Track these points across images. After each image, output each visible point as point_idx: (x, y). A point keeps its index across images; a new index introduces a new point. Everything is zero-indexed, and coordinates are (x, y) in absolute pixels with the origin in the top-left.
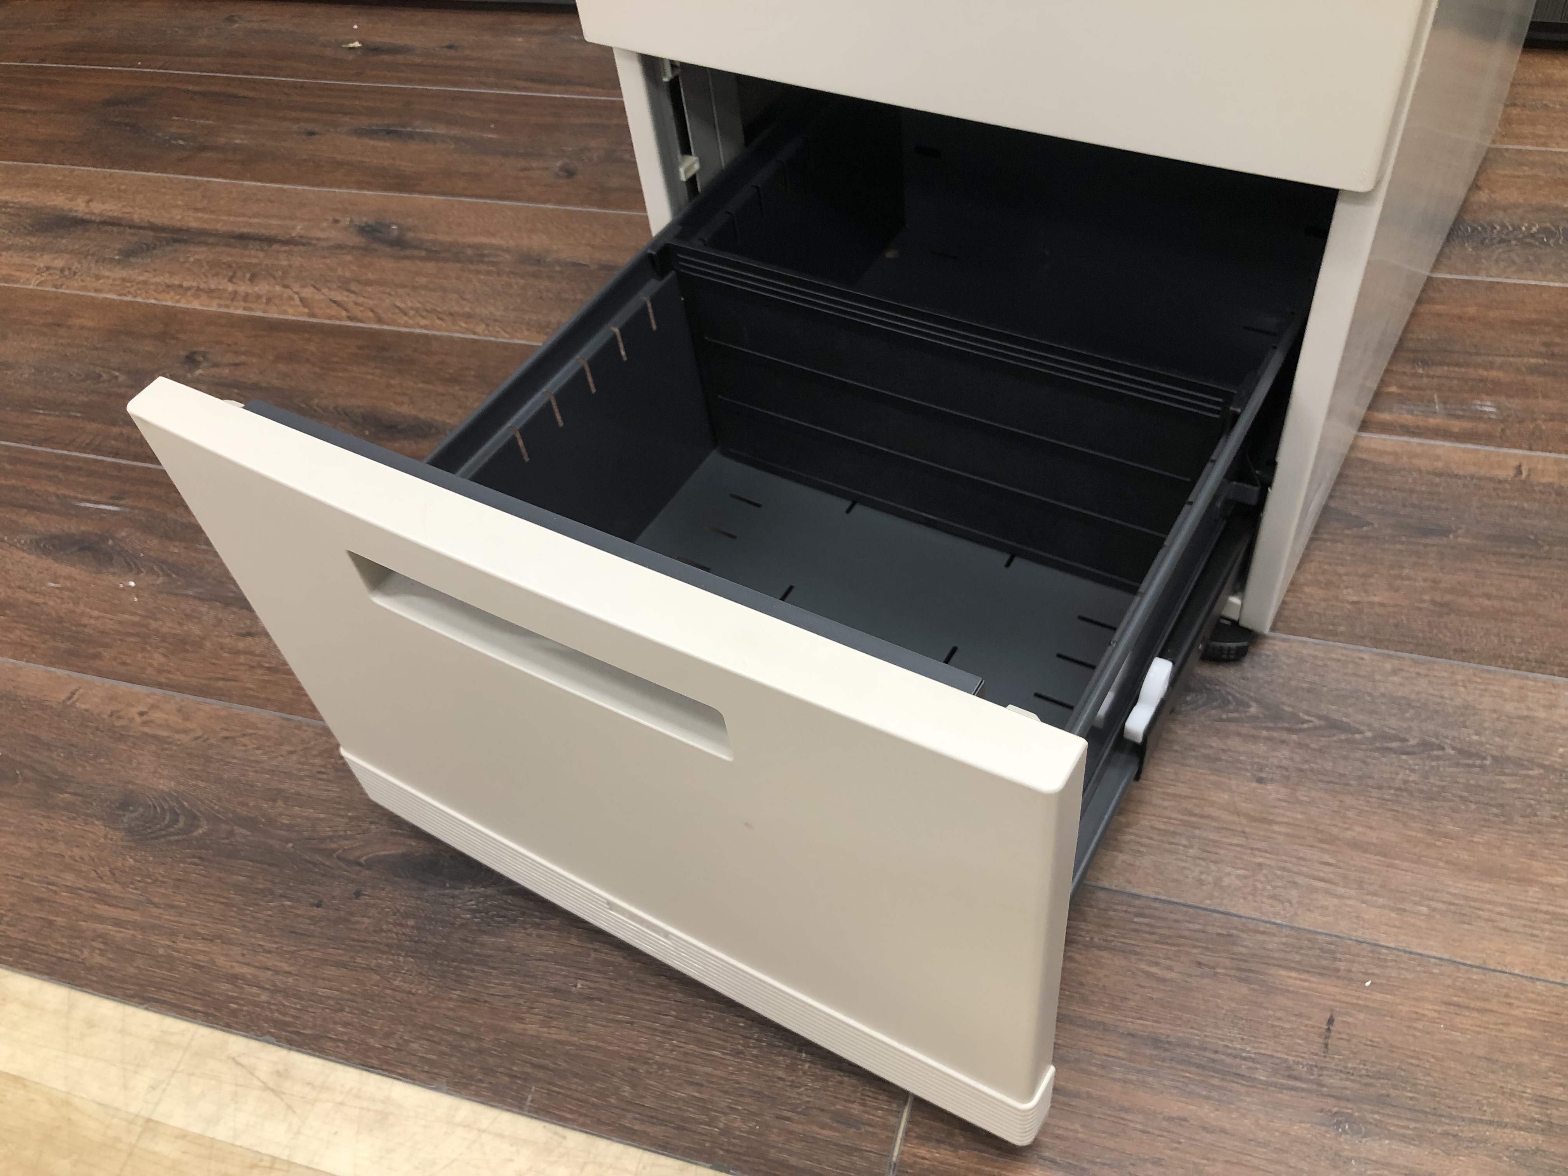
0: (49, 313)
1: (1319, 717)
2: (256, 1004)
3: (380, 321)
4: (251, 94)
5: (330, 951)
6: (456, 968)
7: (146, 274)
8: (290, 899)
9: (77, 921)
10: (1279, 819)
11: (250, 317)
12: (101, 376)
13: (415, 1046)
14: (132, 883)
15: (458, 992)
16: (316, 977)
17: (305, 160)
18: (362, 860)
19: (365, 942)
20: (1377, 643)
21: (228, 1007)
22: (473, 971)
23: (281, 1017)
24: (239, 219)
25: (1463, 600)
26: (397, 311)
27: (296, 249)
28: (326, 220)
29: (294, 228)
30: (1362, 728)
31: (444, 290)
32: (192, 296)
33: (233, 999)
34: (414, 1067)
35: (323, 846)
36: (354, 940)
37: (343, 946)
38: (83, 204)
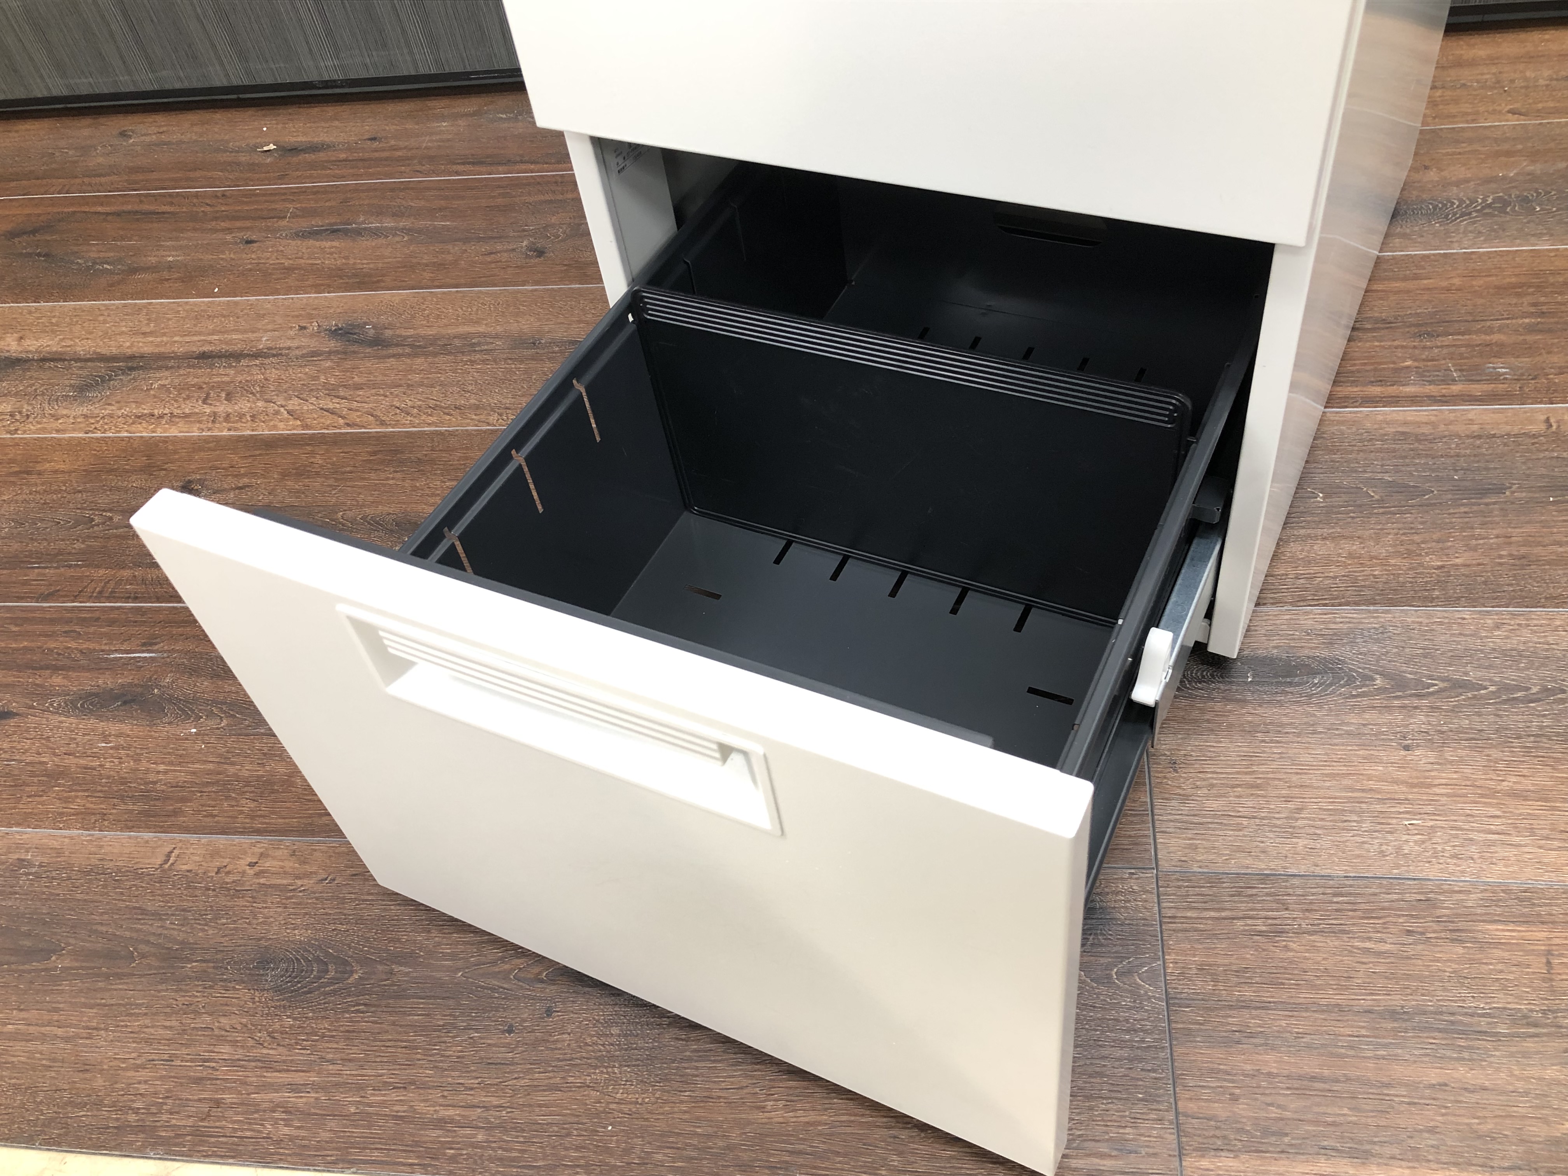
0: (12, 461)
1: (1443, 680)
3: (383, 423)
4: (167, 208)
5: (535, 1076)
6: (677, 1068)
7: (111, 408)
8: (477, 1030)
9: (249, 1094)
10: (1437, 782)
11: (240, 436)
12: (93, 520)
14: (297, 1044)
17: (250, 270)
19: (571, 1059)
20: (1473, 602)
21: (445, 1154)
22: (697, 1068)
24: (196, 338)
25: (1538, 550)
26: (398, 411)
27: (267, 361)
28: (291, 328)
29: (259, 340)
30: (1485, 683)
31: (442, 385)
32: (167, 423)
33: (450, 1145)
35: (496, 969)
36: (559, 1060)
37: (550, 1069)
38: (14, 343)
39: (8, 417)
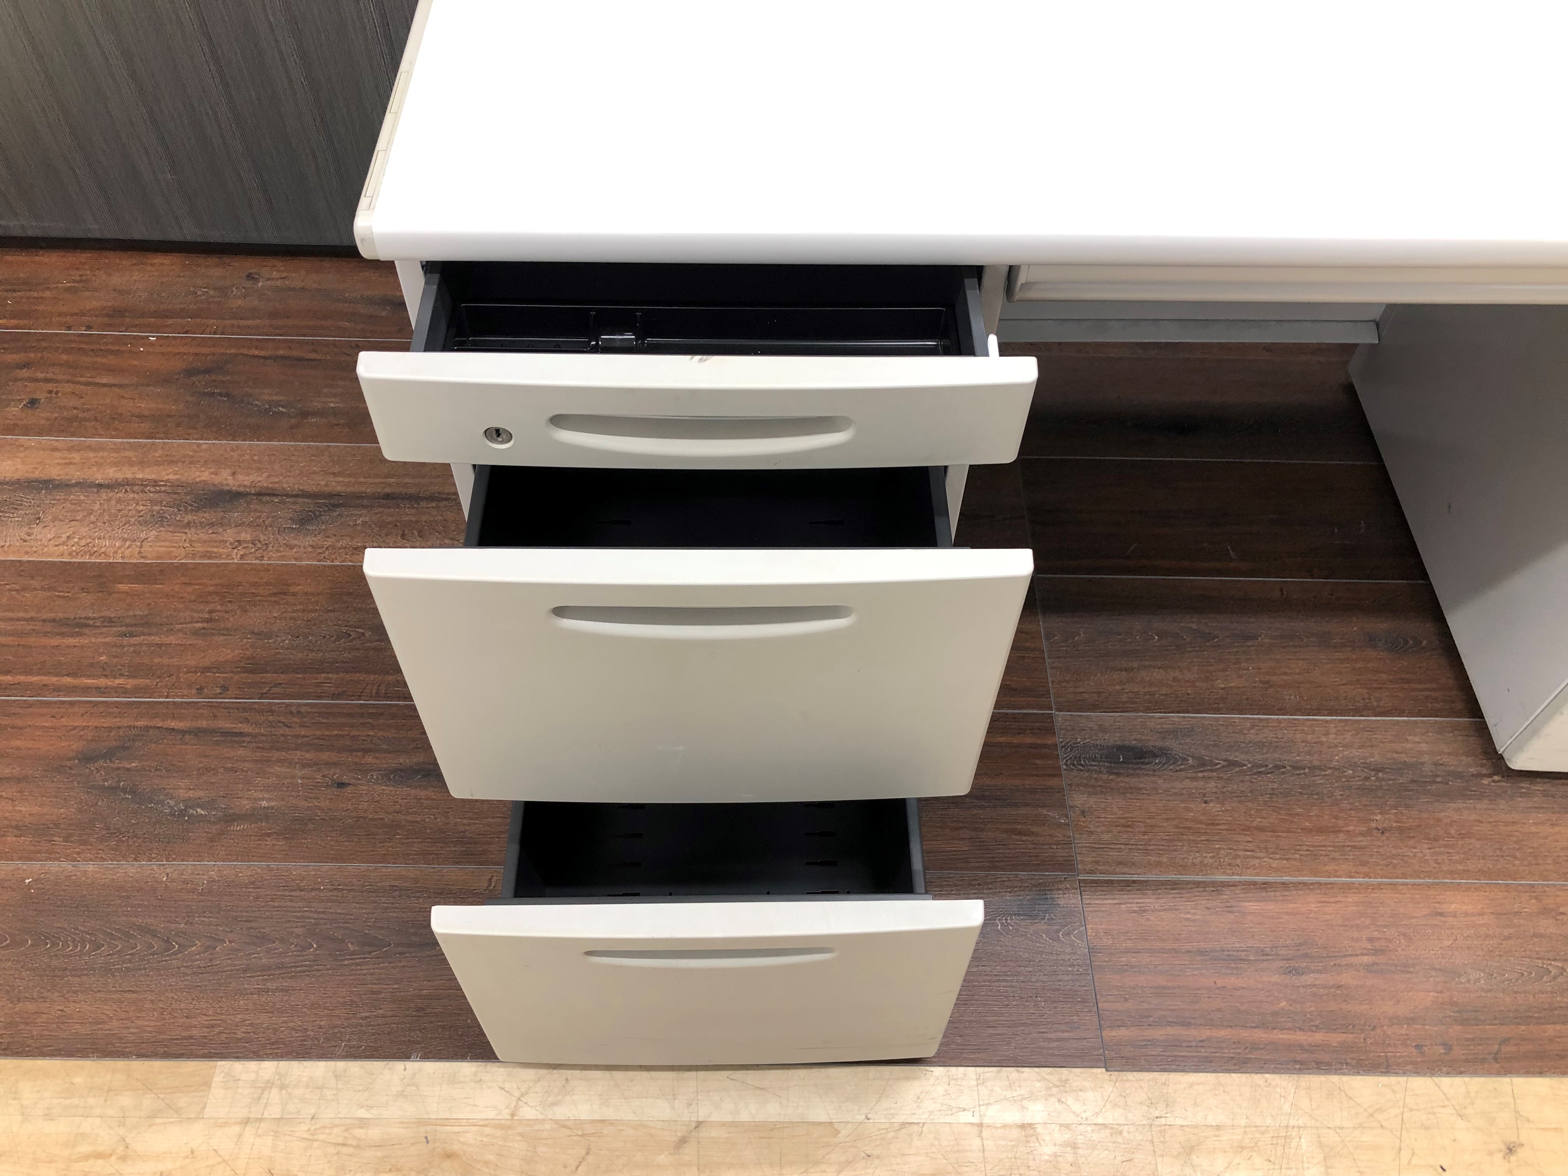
0: (268, 584)
4: (317, 356)
7: (331, 540)
20: (1240, 711)
38: (230, 478)
39: (251, 545)
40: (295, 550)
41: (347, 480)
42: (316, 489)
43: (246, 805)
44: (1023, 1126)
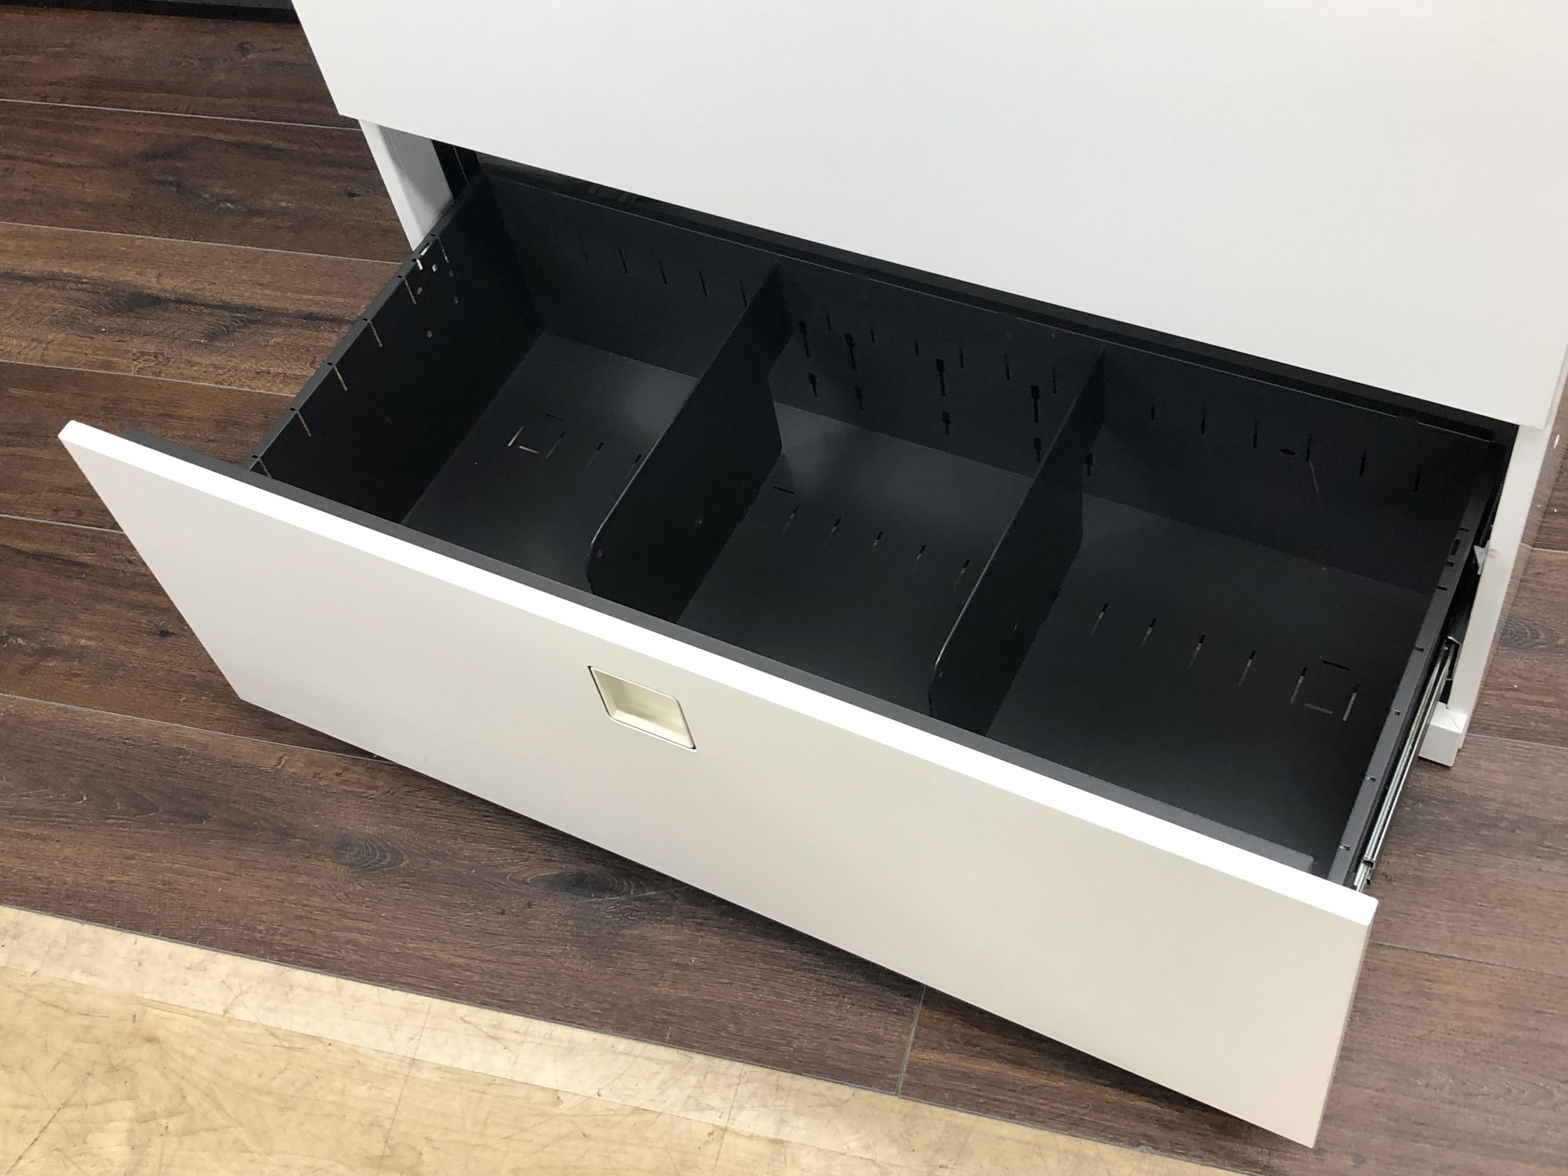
0: (157, 403)
2: (472, 983)
4: (281, 144)
5: (515, 945)
6: (607, 952)
7: (235, 360)
8: (481, 910)
13: (586, 1005)
15: (611, 969)
16: (511, 963)
17: (351, 227)
18: (528, 880)
19: (540, 937)
22: (620, 954)
23: (491, 991)
24: (305, 297)
33: (455, 980)
34: (588, 1019)
35: (498, 871)
36: (532, 937)
37: (526, 942)
38: (154, 280)
39: (152, 358)
40: (195, 368)
41: (274, 293)
42: (237, 301)
43: (66, 640)
44: (775, 1142)
